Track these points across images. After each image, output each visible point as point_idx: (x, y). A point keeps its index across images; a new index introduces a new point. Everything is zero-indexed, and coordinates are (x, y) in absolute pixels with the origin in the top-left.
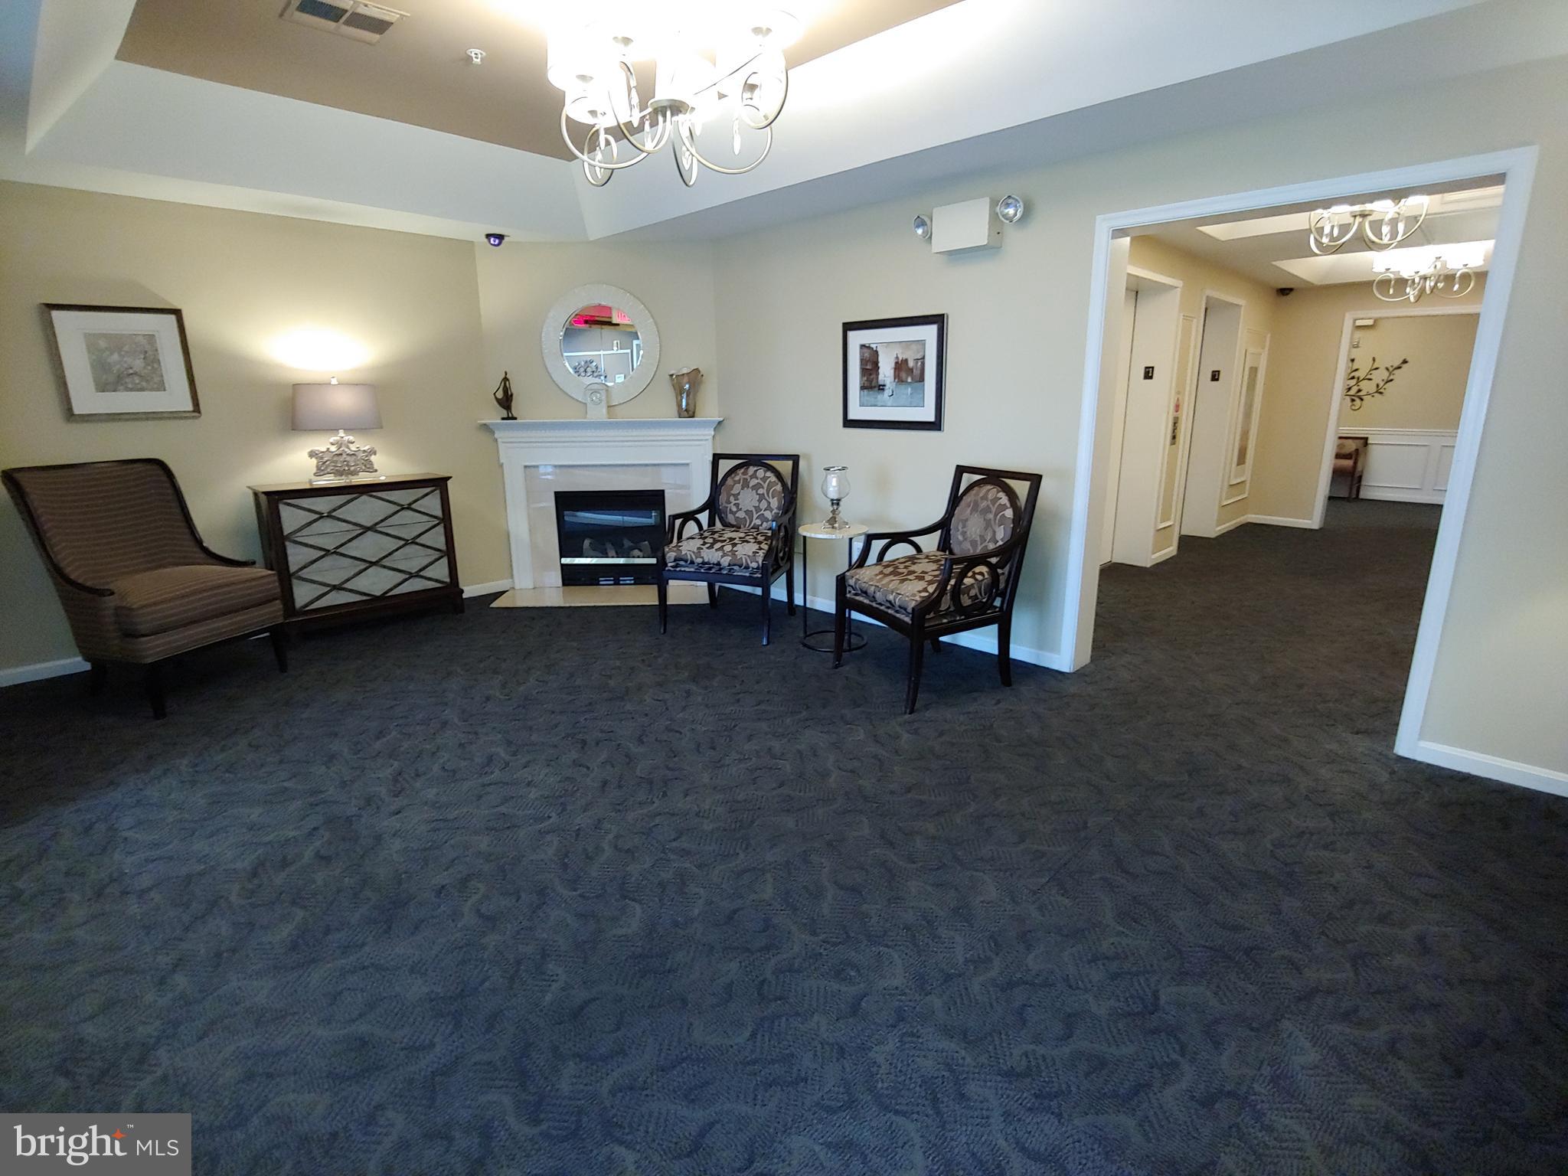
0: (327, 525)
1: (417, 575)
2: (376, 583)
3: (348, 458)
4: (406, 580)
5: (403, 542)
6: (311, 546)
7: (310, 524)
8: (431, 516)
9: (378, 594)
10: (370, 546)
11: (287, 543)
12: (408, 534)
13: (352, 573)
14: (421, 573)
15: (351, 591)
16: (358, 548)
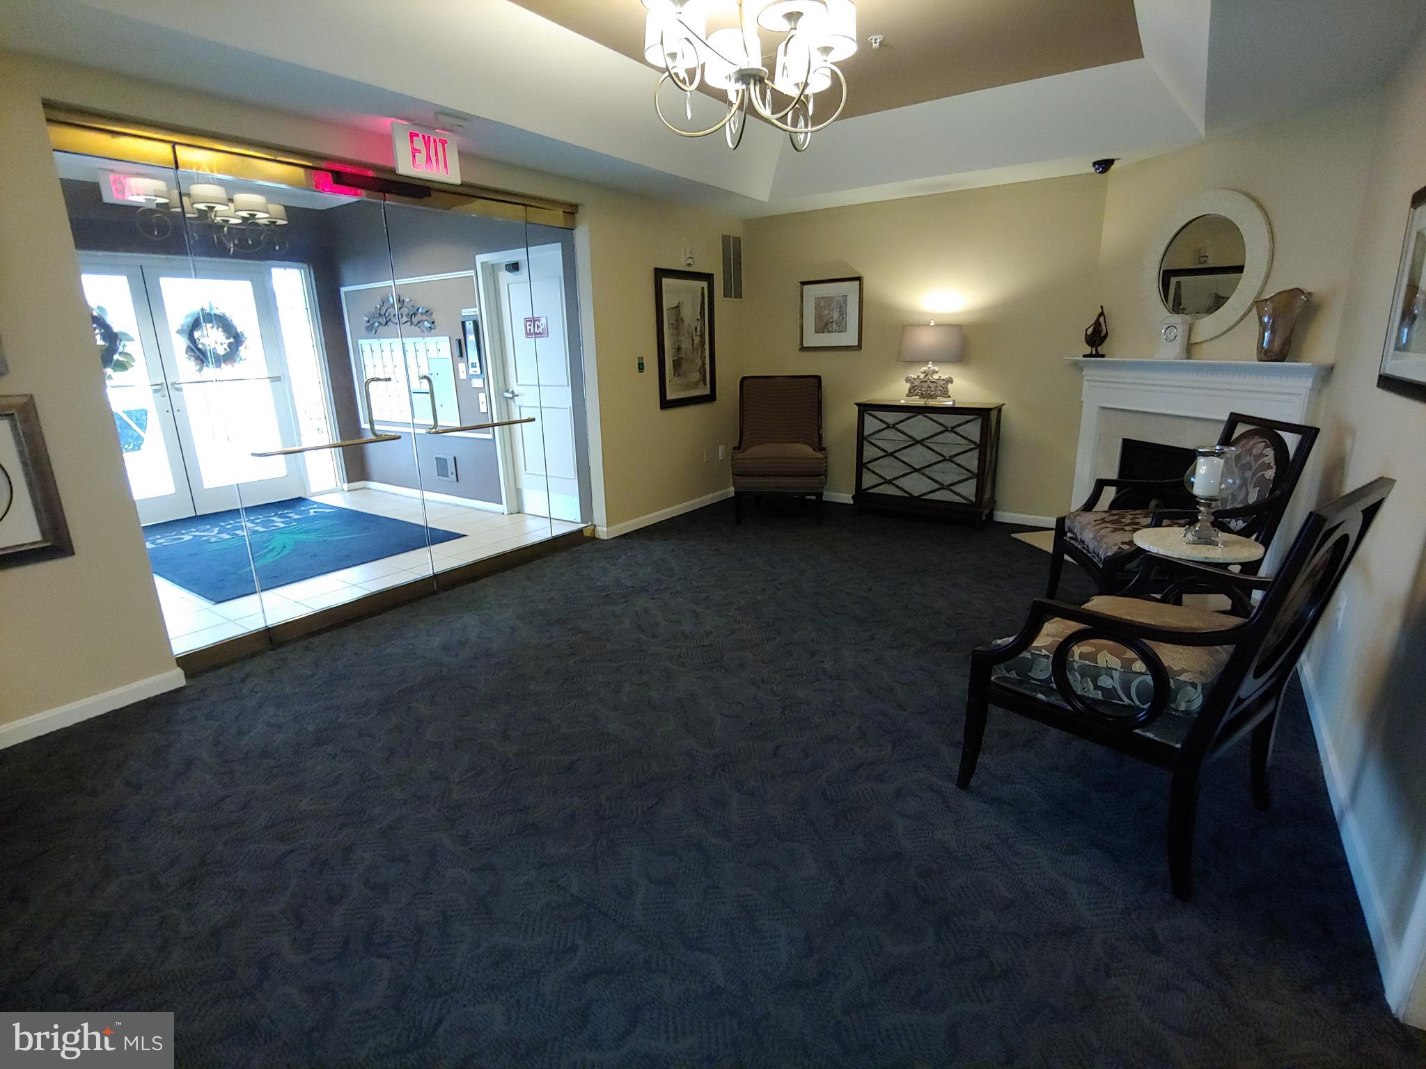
0: (890, 434)
1: (948, 488)
2: (916, 486)
3: (931, 385)
4: (938, 490)
5: (942, 458)
6: (878, 447)
7: (880, 431)
8: (970, 441)
9: (916, 494)
10: (917, 456)
11: (865, 442)
12: (947, 452)
13: (901, 474)
14: (952, 487)
15: (898, 487)
16: (909, 456)
